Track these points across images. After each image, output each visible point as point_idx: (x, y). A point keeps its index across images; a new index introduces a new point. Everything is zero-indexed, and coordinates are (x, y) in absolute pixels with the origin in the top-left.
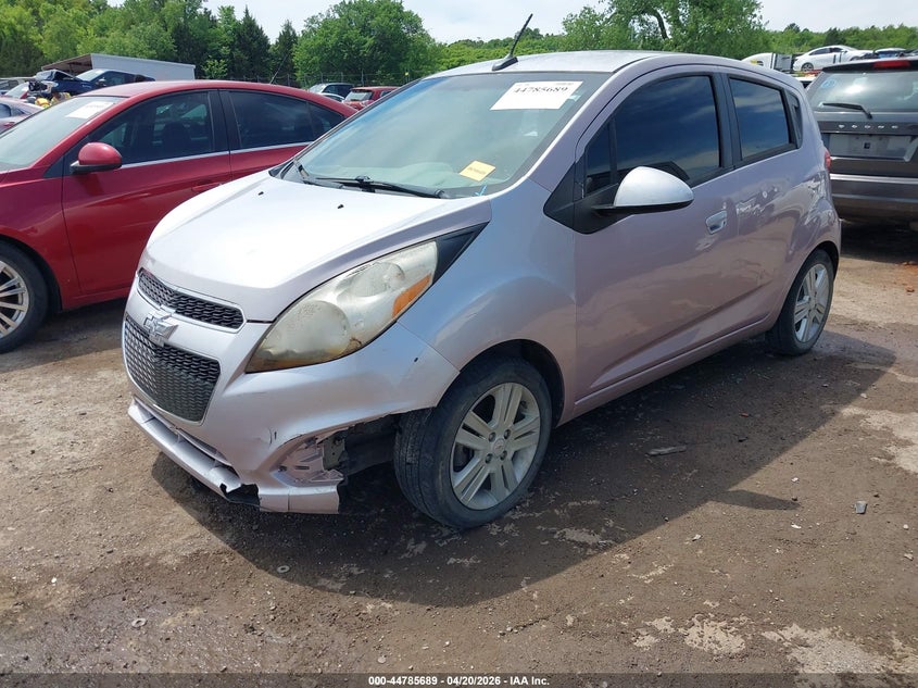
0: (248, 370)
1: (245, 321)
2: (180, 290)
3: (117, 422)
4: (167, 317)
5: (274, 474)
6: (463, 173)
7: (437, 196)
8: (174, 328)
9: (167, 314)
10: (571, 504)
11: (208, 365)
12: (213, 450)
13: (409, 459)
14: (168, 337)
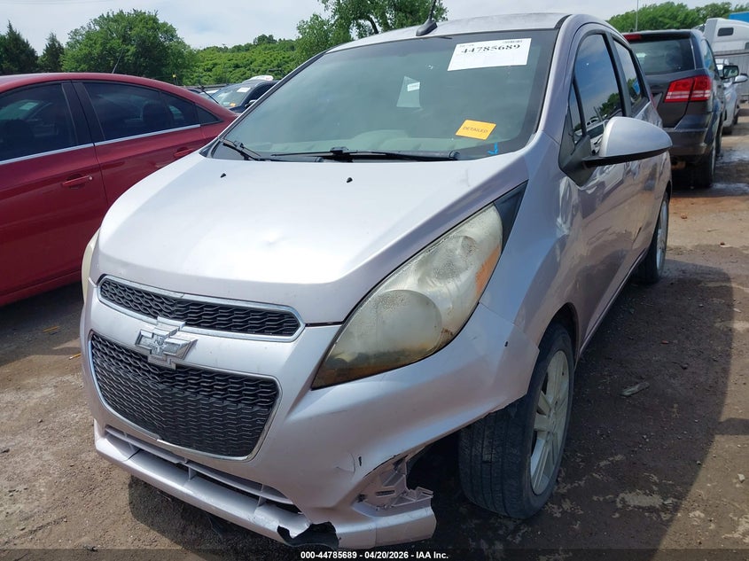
0: (315, 385)
1: (302, 325)
2: (186, 297)
3: (53, 454)
4: (174, 333)
5: (357, 508)
6: (460, 132)
7: (454, 159)
8: (192, 344)
9: (174, 328)
10: (602, 464)
11: (256, 385)
12: (257, 486)
13: (486, 457)
14: (184, 356)
